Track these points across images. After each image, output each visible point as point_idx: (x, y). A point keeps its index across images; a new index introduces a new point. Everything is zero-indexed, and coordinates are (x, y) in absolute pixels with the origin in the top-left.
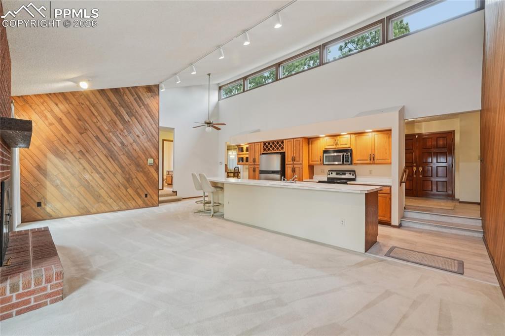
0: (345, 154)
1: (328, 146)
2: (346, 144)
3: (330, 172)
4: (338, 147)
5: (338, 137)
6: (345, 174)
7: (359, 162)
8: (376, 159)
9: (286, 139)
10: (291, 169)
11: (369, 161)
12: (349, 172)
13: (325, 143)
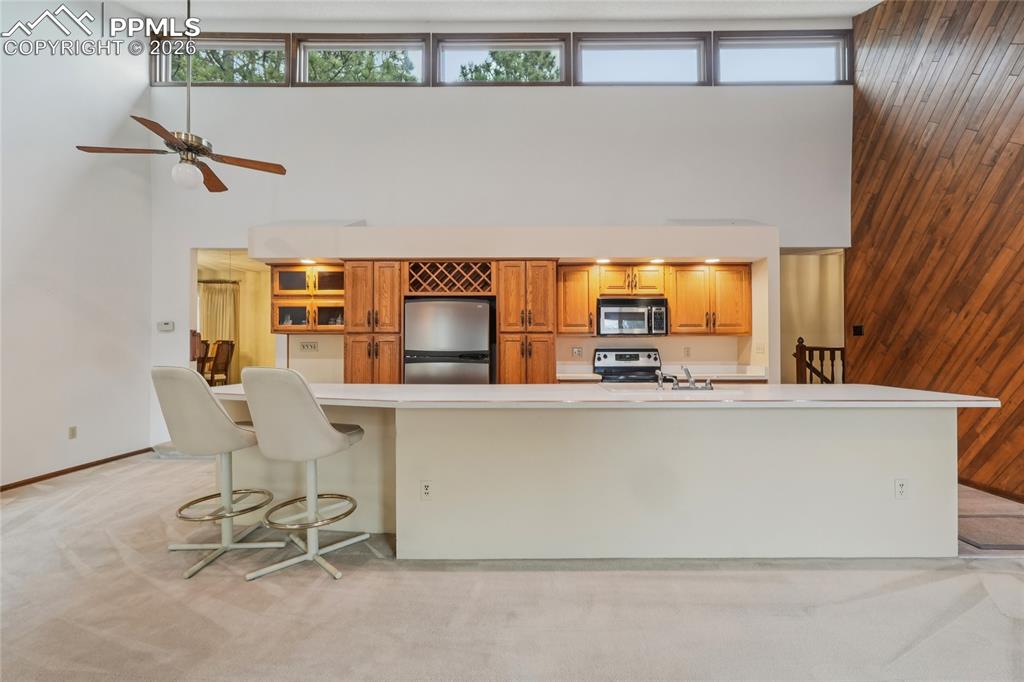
0: (654, 309)
1: (610, 287)
2: (654, 288)
3: (602, 354)
4: (635, 292)
5: (636, 269)
6: (636, 358)
7: (684, 329)
8: (717, 323)
9: (498, 260)
10: (518, 345)
11: (704, 328)
12: (647, 353)
13: (601, 280)
